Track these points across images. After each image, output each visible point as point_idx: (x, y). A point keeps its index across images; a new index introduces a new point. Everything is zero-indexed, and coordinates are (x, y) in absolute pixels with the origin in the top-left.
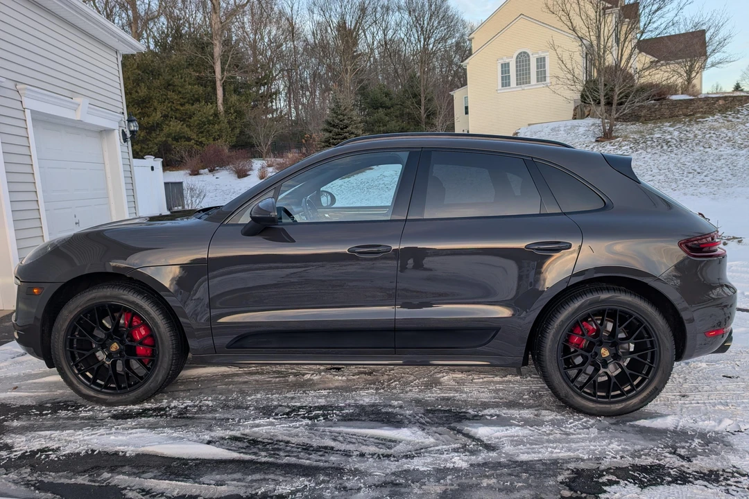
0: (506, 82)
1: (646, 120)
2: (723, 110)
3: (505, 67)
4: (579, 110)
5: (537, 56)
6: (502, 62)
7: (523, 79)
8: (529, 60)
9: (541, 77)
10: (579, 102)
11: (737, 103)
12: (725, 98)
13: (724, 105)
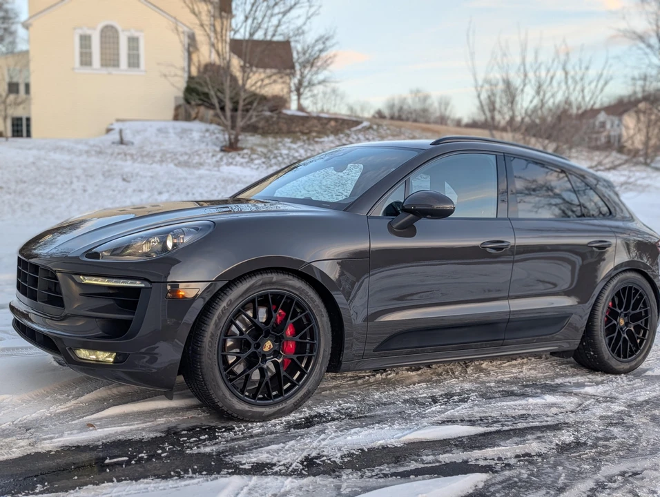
0: (86, 60)
1: (265, 133)
2: (336, 132)
3: (85, 40)
4: (182, 111)
5: (128, 34)
6: (80, 32)
7: (110, 60)
8: (118, 38)
9: (134, 62)
10: (182, 102)
11: (346, 126)
12: (336, 120)
13: (336, 126)
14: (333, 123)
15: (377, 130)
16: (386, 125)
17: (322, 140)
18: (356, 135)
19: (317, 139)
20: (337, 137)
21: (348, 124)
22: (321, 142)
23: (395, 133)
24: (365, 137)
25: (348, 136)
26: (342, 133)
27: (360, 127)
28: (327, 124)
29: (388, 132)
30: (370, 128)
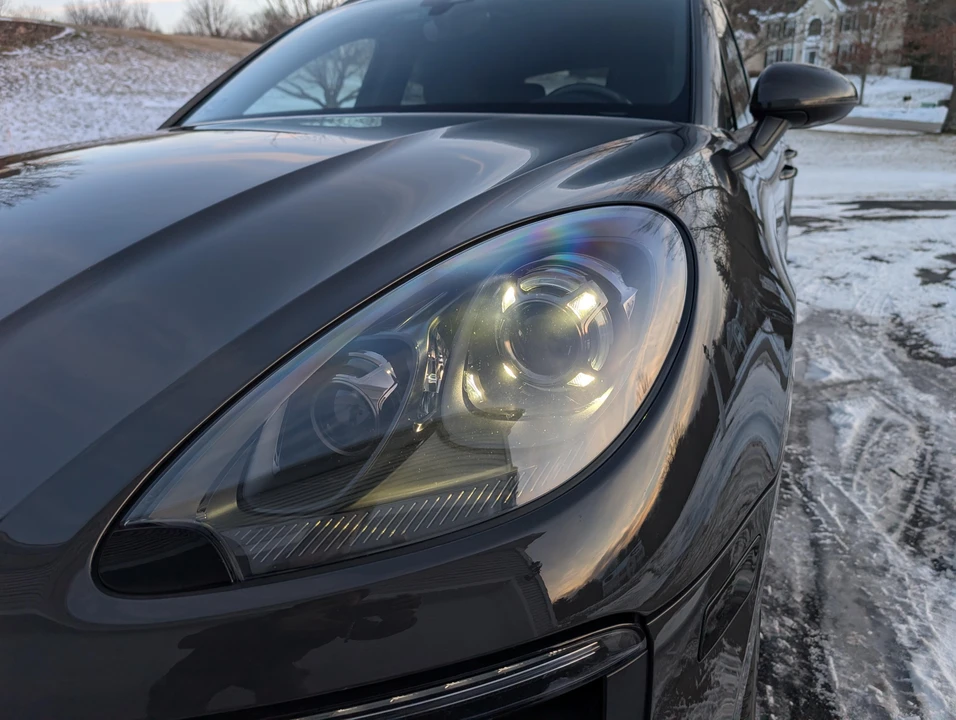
2: (30, 42)
11: (44, 34)
12: (26, 24)
13: (28, 34)
14: (22, 30)
15: (88, 38)
16: (98, 32)
17: (14, 53)
18: (60, 45)
19: (5, 53)
20: (35, 49)
21: (45, 31)
22: (14, 56)
23: (115, 42)
24: (75, 48)
25: (51, 47)
26: (40, 44)
27: (62, 35)
28: (14, 31)
29: (104, 40)
30: (77, 36)
